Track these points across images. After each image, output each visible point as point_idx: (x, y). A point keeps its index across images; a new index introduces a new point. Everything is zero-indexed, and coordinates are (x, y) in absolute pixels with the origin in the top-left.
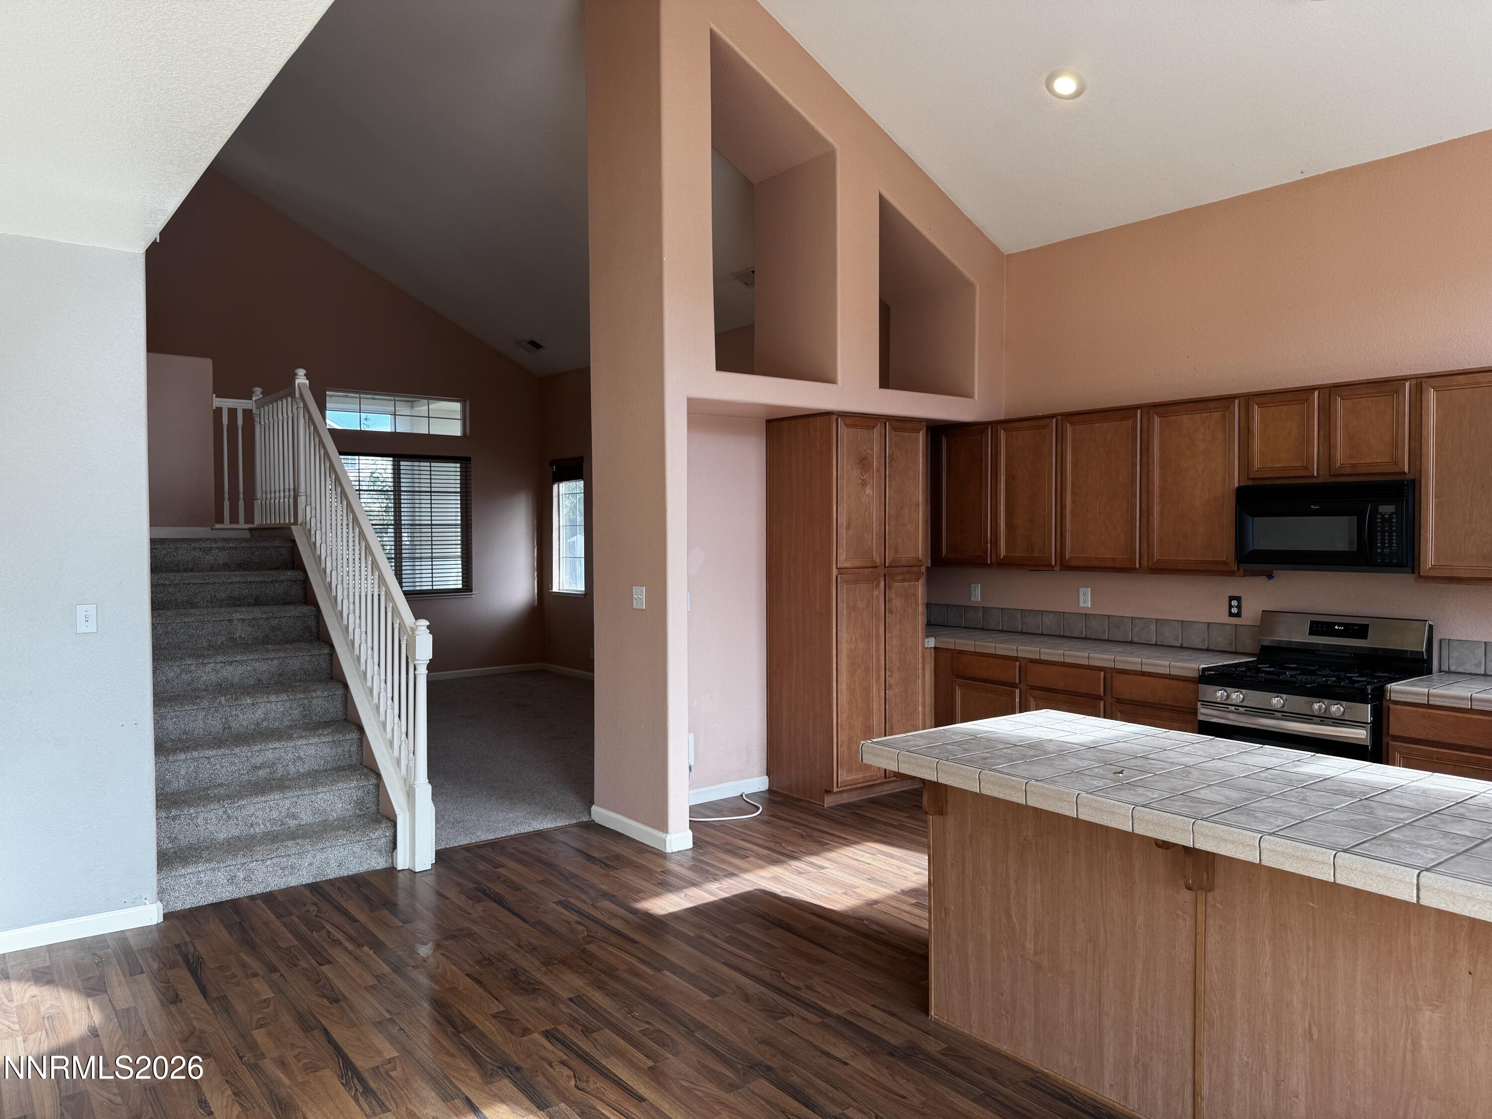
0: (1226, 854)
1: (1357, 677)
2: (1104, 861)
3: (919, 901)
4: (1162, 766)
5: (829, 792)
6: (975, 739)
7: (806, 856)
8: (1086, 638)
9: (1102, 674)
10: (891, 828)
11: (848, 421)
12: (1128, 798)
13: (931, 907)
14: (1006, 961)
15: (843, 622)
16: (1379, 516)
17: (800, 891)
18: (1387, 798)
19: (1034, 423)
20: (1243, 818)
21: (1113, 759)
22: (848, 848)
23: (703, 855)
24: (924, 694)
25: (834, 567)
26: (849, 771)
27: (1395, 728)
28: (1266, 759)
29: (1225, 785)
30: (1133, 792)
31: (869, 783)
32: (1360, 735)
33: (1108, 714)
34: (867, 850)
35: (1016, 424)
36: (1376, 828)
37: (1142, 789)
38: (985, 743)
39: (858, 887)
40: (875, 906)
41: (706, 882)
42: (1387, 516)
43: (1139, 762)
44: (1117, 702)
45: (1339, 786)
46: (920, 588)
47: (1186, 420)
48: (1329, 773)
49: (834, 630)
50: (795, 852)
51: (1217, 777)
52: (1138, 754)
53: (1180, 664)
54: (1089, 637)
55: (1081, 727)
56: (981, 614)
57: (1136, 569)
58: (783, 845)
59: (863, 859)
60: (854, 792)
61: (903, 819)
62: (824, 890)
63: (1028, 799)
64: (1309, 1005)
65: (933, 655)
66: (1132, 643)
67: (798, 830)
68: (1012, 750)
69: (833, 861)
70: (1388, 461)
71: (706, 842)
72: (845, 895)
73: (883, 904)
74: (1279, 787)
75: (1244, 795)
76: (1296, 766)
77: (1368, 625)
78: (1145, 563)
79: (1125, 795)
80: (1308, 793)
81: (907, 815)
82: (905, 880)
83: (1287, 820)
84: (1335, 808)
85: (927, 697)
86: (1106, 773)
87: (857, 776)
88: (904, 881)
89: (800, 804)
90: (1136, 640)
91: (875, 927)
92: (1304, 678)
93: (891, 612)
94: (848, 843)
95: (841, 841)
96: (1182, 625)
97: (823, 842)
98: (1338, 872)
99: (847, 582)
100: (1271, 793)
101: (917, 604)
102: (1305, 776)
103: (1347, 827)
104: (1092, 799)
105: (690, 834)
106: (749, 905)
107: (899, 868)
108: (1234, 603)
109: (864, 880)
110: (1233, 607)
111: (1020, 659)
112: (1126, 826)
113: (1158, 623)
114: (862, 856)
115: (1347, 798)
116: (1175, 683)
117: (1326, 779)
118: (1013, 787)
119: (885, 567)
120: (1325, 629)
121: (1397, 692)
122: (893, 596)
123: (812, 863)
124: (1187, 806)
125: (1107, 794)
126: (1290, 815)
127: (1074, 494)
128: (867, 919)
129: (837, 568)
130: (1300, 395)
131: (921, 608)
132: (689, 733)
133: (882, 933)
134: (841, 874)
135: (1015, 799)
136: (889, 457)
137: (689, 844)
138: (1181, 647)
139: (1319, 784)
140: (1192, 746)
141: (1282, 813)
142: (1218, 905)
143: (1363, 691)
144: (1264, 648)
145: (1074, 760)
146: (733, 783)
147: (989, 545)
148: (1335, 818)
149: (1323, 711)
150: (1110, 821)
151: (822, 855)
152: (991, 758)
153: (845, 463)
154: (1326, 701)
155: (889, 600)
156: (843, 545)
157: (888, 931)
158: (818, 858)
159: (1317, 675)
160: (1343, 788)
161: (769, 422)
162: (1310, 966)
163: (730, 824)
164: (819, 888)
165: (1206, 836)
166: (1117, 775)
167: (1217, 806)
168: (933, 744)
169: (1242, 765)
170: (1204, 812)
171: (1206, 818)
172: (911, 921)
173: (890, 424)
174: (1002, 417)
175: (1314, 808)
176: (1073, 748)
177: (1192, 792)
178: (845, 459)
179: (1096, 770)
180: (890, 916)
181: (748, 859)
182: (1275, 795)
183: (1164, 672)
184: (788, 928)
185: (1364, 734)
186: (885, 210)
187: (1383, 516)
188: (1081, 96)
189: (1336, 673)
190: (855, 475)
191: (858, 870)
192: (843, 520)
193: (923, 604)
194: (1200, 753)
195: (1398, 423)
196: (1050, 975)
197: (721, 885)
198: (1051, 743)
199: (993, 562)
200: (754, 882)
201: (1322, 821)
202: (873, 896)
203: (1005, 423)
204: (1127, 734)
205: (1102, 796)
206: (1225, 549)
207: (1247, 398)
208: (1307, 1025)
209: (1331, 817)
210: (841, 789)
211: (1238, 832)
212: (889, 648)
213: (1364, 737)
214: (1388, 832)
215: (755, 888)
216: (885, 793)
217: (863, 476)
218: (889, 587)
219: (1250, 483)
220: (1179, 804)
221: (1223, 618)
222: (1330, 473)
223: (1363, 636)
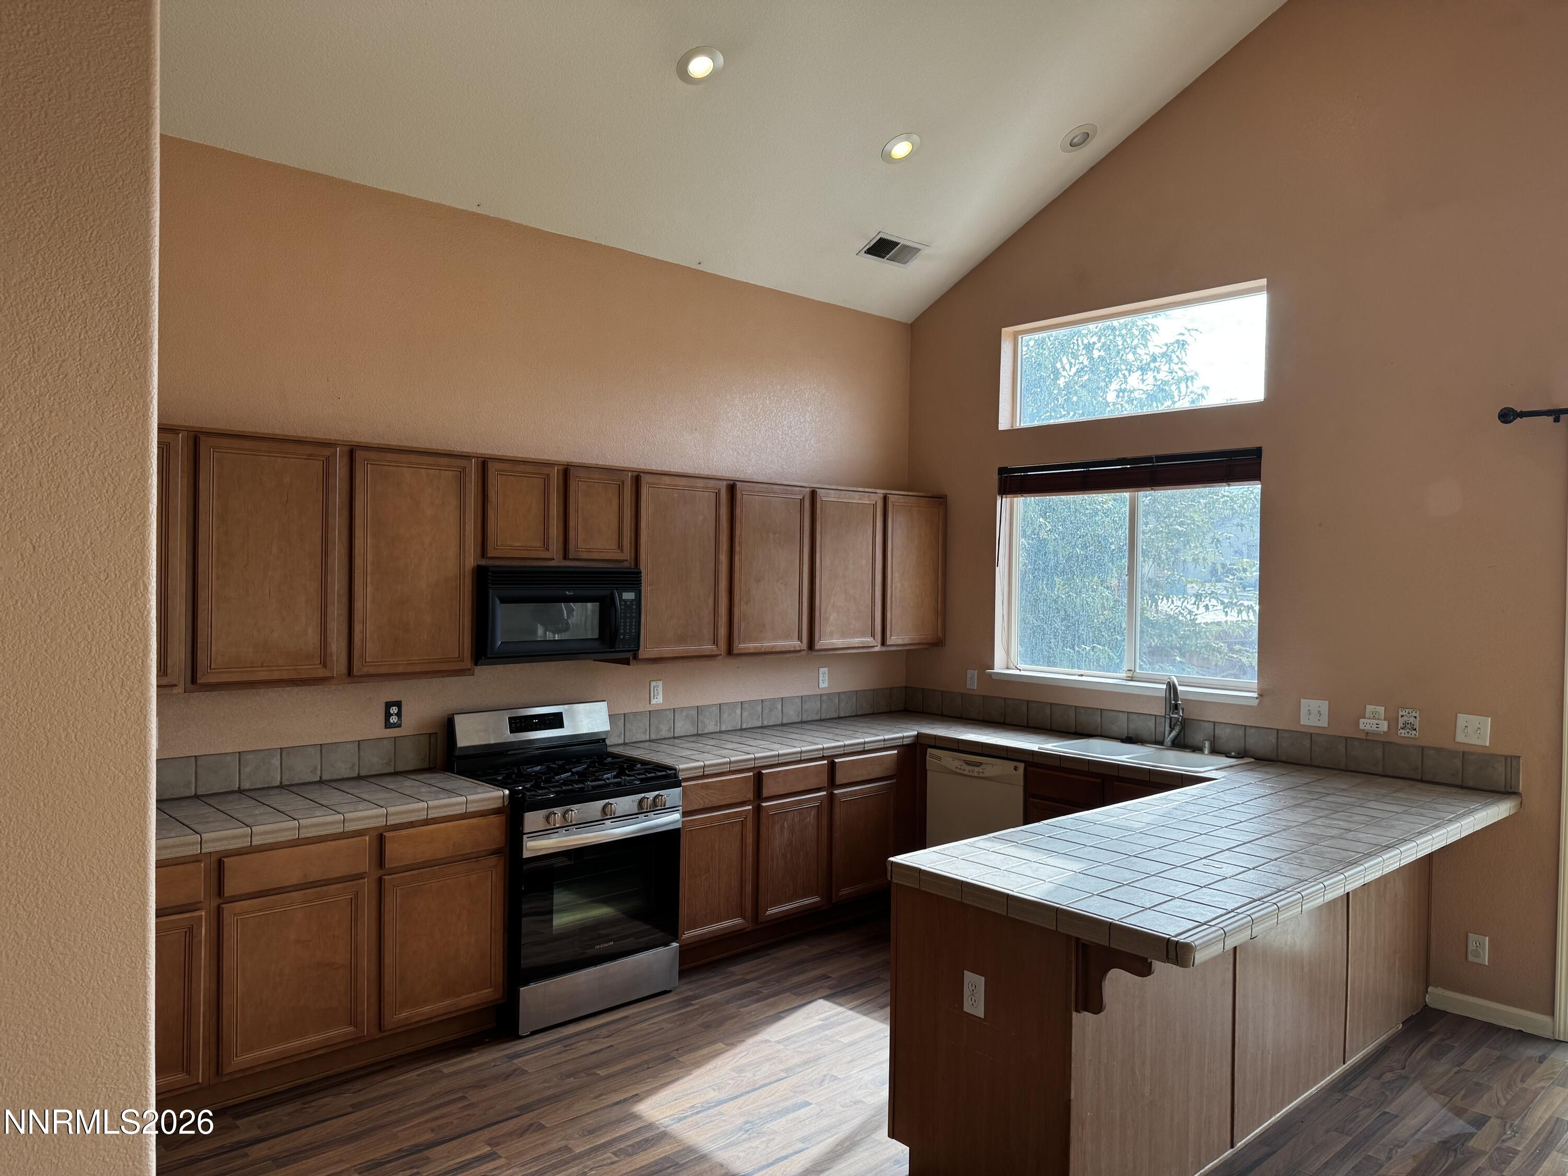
9: (367, 839)
16: (623, 603)
42: (628, 603)
44: (388, 874)
57: (332, 678)
70: (614, 548)
77: (561, 713)
78: (343, 670)
96: (320, 750)
108: (394, 710)
110: (391, 715)
116: (476, 822)
120: (522, 724)
130: (539, 467)
138: (321, 782)
183: (458, 812)
195: (622, 512)
206: (457, 644)
207: (484, 460)
219: (486, 563)
221: (379, 731)
222: (565, 556)
223: (561, 725)
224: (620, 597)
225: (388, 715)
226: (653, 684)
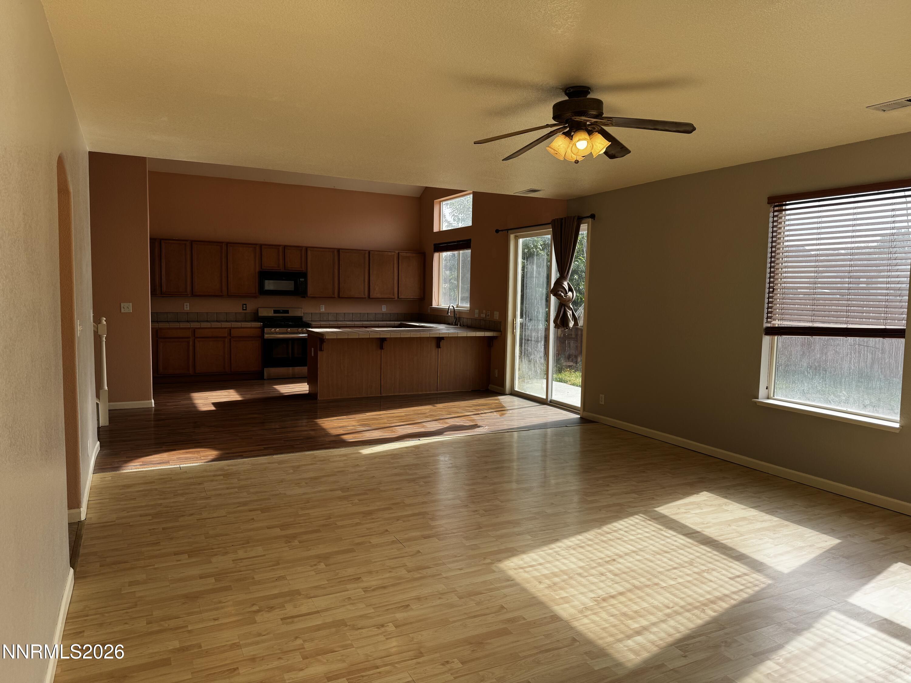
9: (226, 330)
19: (179, 242)
35: (169, 241)
42: (302, 281)
44: (232, 338)
47: (242, 249)
54: (189, 321)
57: (223, 296)
66: (207, 321)
70: (299, 268)
77: (288, 310)
78: (226, 294)
96: (226, 314)
108: (244, 306)
113: (217, 314)
120: (278, 312)
130: (277, 246)
138: (226, 321)
147: (157, 287)
195: (302, 258)
203: (165, 240)
206: (254, 290)
207: (261, 245)
219: (262, 270)
221: (241, 311)
222: (285, 270)
223: (288, 313)
224: (299, 280)
225: (243, 307)
226: (321, 306)
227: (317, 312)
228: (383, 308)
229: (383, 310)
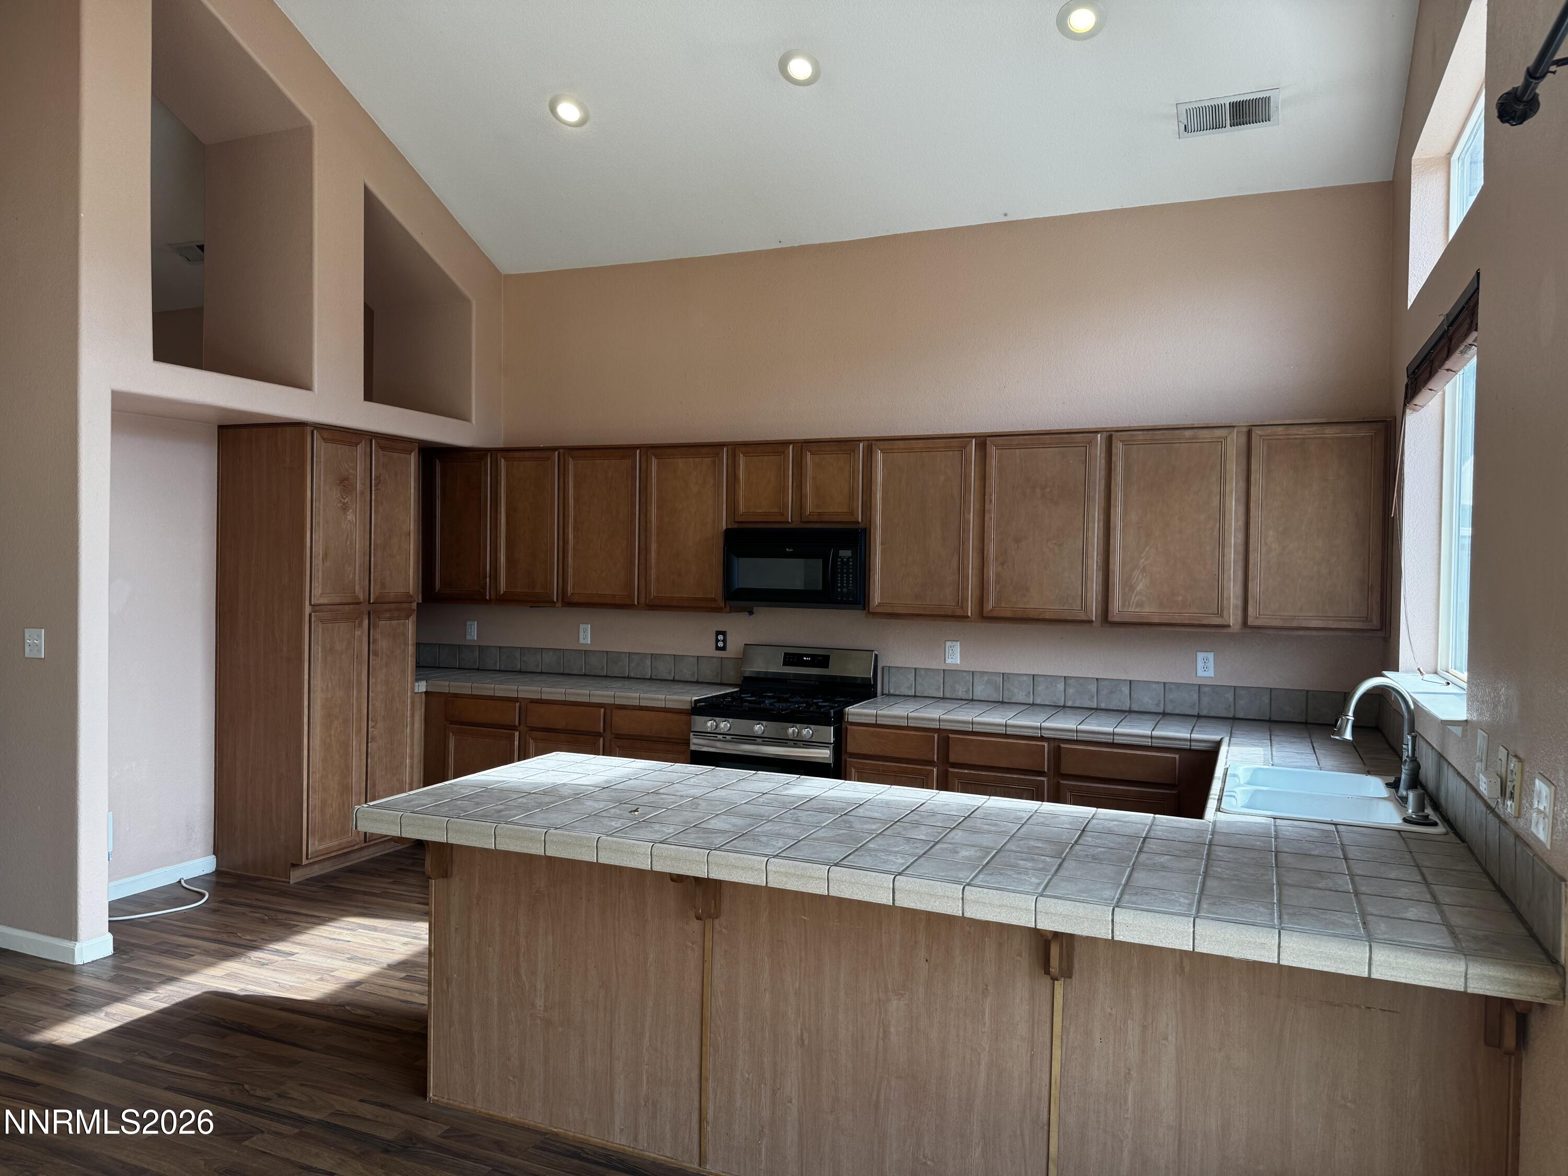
0: (737, 881)
1: (822, 702)
2: (617, 903)
3: (409, 974)
4: (672, 801)
5: (295, 866)
6: (487, 791)
7: (269, 944)
8: (585, 675)
9: (602, 710)
10: (374, 898)
11: (326, 435)
12: (645, 836)
13: (431, 979)
14: (514, 1024)
15: (318, 667)
16: (839, 560)
17: (264, 986)
18: (861, 812)
19: (536, 454)
20: (750, 844)
21: (627, 797)
22: (321, 927)
23: (127, 961)
24: (412, 745)
25: (307, 603)
26: (322, 839)
27: (851, 747)
28: (761, 784)
29: (731, 813)
30: (650, 829)
31: (346, 851)
32: (824, 754)
33: (608, 751)
34: (345, 927)
35: (517, 454)
36: (857, 840)
37: (658, 825)
38: (497, 794)
39: (337, 970)
40: (358, 988)
41: (135, 993)
42: (845, 560)
43: (651, 798)
44: (615, 738)
45: (823, 805)
46: (410, 626)
47: (681, 463)
48: (813, 793)
49: (306, 677)
50: (255, 941)
51: (722, 806)
52: (649, 790)
53: (675, 697)
54: (588, 674)
55: (593, 767)
56: (477, 653)
57: (635, 605)
58: (239, 934)
59: (341, 938)
60: (326, 863)
61: (387, 886)
62: (295, 980)
63: (547, 849)
64: (801, 1013)
65: (424, 700)
66: (629, 678)
67: (258, 915)
68: (528, 799)
69: (305, 945)
70: (845, 511)
71: (133, 945)
72: (321, 981)
73: (367, 984)
74: (775, 810)
75: (748, 821)
76: (786, 789)
77: (829, 655)
78: (643, 600)
79: (644, 833)
80: (800, 813)
81: (391, 881)
82: (393, 953)
83: (786, 842)
84: (823, 825)
85: (416, 747)
86: (622, 812)
87: (331, 844)
88: (391, 955)
89: (258, 883)
90: (632, 675)
91: (359, 1012)
92: (781, 705)
93: (376, 654)
94: (322, 921)
95: (313, 920)
96: (674, 659)
97: (290, 924)
98: (831, 885)
99: (322, 621)
100: (769, 816)
101: (406, 644)
102: (794, 798)
103: (834, 842)
104: (613, 842)
105: (110, 937)
106: (196, 1013)
107: (384, 940)
108: (720, 638)
109: (344, 961)
110: (719, 641)
111: (520, 700)
112: (644, 864)
113: (653, 658)
114: (340, 934)
115: (831, 815)
116: (669, 715)
117: (811, 799)
118: (531, 839)
119: (369, 603)
120: (795, 660)
121: (853, 714)
122: (379, 636)
123: (278, 951)
124: (700, 838)
125: (626, 834)
126: (789, 837)
127: (576, 529)
128: (348, 1004)
129: (310, 604)
130: (778, 447)
131: (411, 650)
132: (109, 812)
133: (368, 1017)
134: (314, 958)
135: (533, 850)
136: (375, 479)
137: (108, 950)
138: (674, 681)
139: (807, 804)
140: (697, 777)
141: (781, 835)
142: (723, 930)
143: (827, 714)
144: (747, 679)
145: (589, 803)
146: (168, 869)
147: (488, 579)
148: (823, 835)
149: (795, 735)
150: (630, 862)
151: (290, 939)
152: (506, 809)
153: (322, 483)
154: (798, 725)
155: (375, 641)
156: (318, 578)
157: (375, 1013)
158: (285, 944)
159: (791, 702)
160: (826, 806)
161: (221, 428)
162: (802, 976)
163: (164, 918)
164: (288, 977)
165: (718, 865)
166: (633, 813)
167: (727, 835)
168: (440, 801)
169: (742, 792)
170: (716, 842)
171: (719, 848)
172: (400, 997)
173: (377, 443)
174: (500, 444)
175: (805, 827)
176: (588, 790)
177: (703, 824)
178: (322, 478)
179: (613, 811)
180: (376, 996)
181: (192, 958)
182: (774, 818)
183: (660, 706)
184: (252, 1032)
185: (827, 754)
186: (371, 203)
187: (842, 559)
188: (585, 126)
189: (805, 700)
190: (335, 498)
191: (335, 951)
192: (319, 549)
193: (412, 645)
194: (705, 784)
195: (854, 479)
196: (560, 1029)
197: (157, 995)
198: (565, 787)
199: (492, 597)
200: (202, 984)
201: (814, 839)
202: (354, 976)
203: (505, 451)
204: (637, 771)
205: (623, 838)
206: (714, 587)
207: (733, 446)
208: (799, 1031)
209: (821, 834)
210: (311, 861)
211: (747, 858)
212: (373, 694)
213: (828, 756)
214: (865, 843)
215: (204, 990)
216: (363, 859)
217: (344, 499)
218: (373, 626)
219: (736, 526)
220: (693, 837)
221: (711, 651)
222: (801, 520)
223: (826, 666)
224: (836, 555)
226: (948, 643)
227: (934, 665)
228: (1200, 664)
229: (1200, 673)
